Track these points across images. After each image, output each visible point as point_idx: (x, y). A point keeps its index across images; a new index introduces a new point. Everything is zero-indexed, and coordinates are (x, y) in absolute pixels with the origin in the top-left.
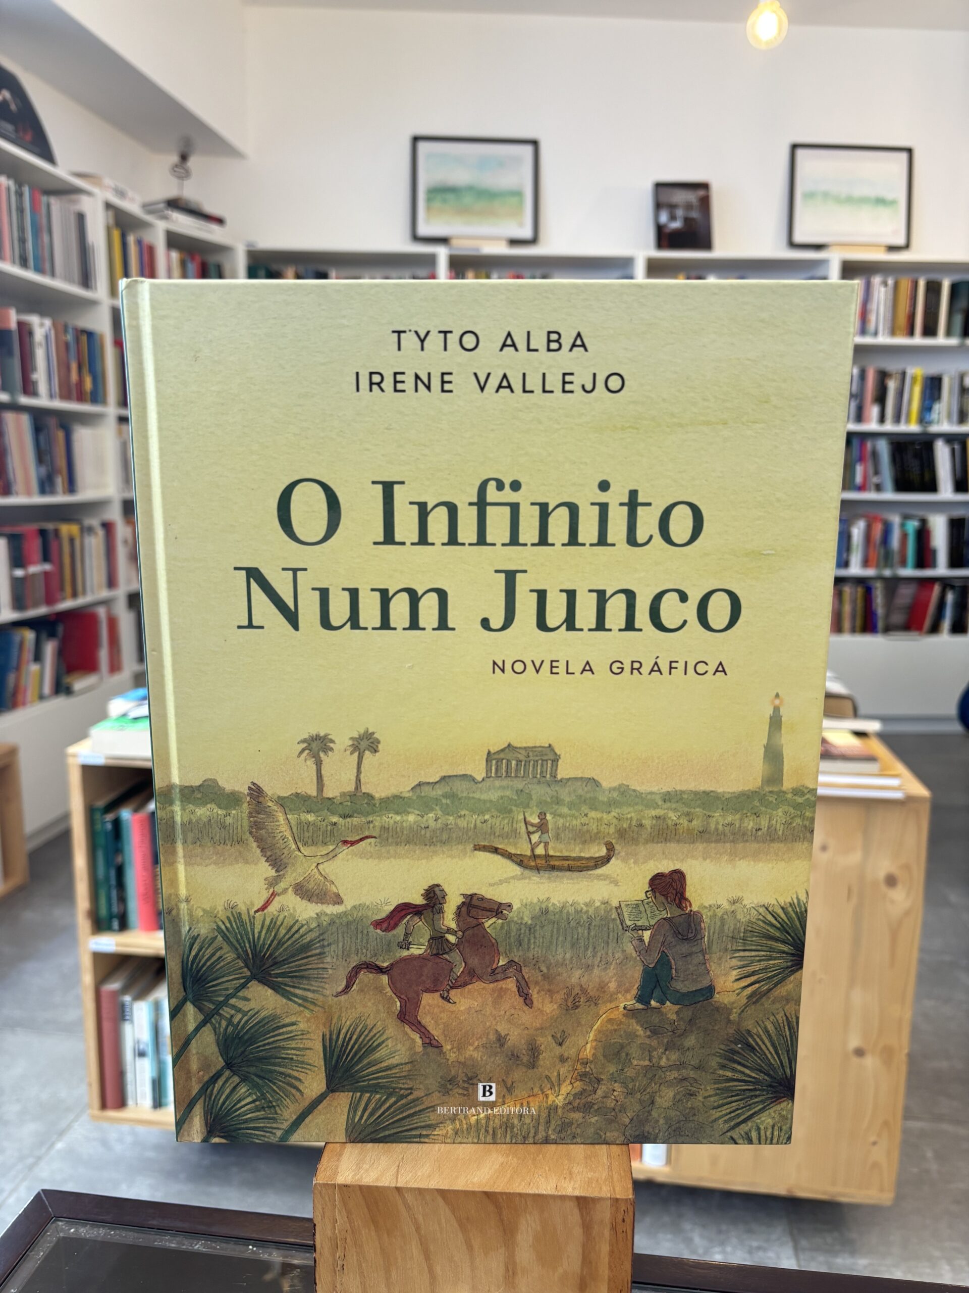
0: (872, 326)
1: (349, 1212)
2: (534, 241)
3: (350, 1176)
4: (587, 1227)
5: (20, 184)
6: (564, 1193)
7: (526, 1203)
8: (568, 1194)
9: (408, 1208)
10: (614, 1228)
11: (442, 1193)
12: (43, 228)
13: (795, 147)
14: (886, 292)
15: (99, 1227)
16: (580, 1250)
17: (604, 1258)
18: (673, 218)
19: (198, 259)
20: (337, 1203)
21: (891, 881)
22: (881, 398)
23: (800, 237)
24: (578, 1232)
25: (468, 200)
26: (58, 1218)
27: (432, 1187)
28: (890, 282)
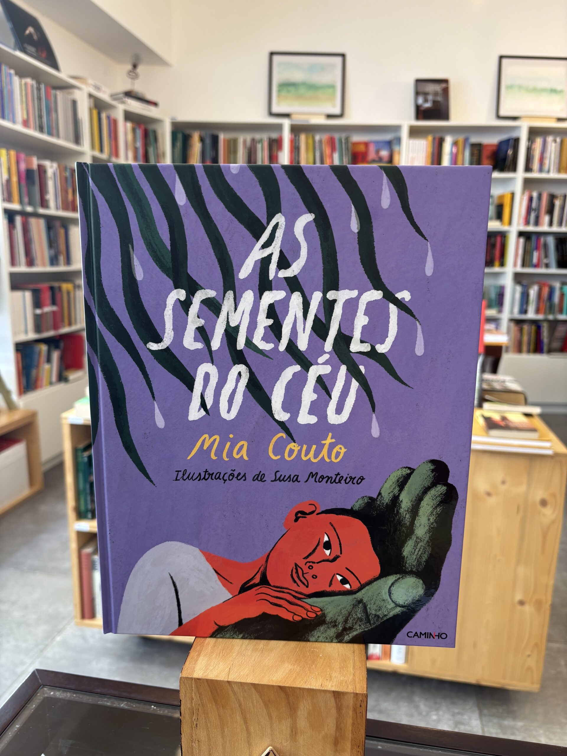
0: (546, 167)
1: (200, 694)
2: (341, 116)
3: (202, 673)
4: (339, 709)
5: (39, 83)
6: (326, 689)
7: (303, 693)
8: (328, 689)
9: (235, 693)
10: (355, 710)
11: (254, 685)
12: (52, 109)
13: (501, 57)
14: (556, 147)
15: (67, 692)
16: (335, 722)
17: (349, 727)
18: (426, 101)
19: (143, 127)
20: (193, 689)
21: (544, 503)
22: (550, 211)
23: (503, 112)
24: (334, 711)
25: (302, 90)
26: (44, 686)
27: (249, 682)
28: (558, 140)
